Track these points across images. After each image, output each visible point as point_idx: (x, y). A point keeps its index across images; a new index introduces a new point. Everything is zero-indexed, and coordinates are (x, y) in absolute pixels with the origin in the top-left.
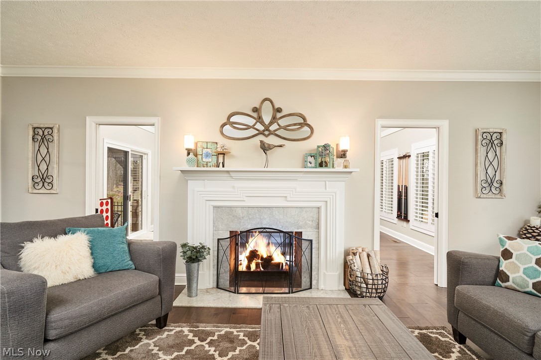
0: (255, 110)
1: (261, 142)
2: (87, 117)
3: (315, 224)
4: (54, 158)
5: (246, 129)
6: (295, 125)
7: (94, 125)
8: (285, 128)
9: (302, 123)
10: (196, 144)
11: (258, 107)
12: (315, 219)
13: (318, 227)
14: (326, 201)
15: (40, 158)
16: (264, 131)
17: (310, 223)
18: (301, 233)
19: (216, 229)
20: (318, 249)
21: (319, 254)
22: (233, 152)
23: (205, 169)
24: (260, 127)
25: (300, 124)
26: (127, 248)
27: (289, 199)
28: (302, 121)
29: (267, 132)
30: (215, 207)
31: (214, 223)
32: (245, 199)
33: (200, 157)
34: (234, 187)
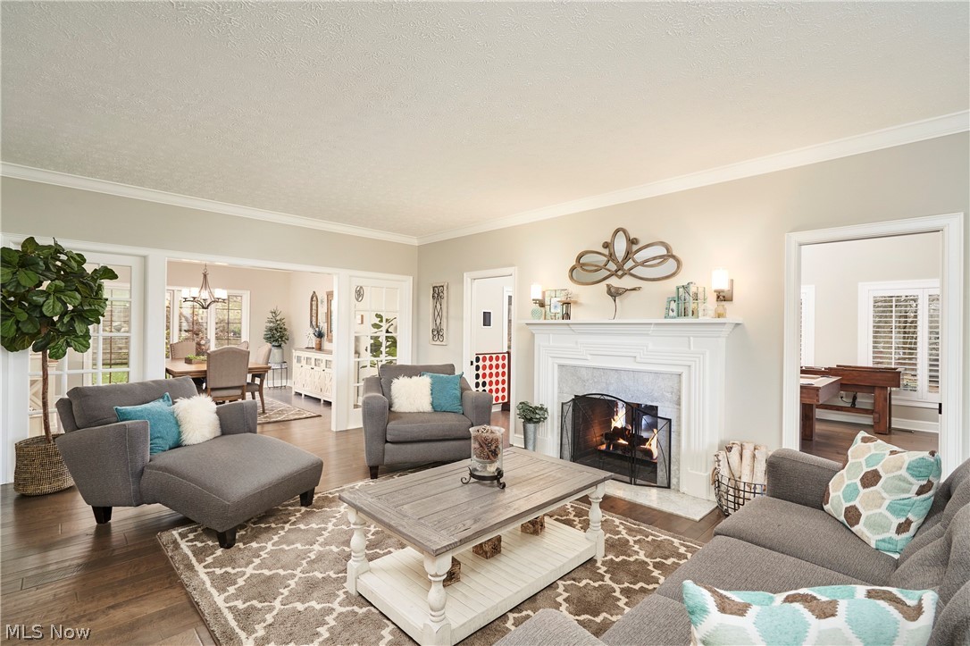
0: (606, 245)
1: (608, 285)
2: (465, 274)
3: (675, 399)
4: (444, 314)
5: (596, 271)
6: (654, 258)
7: (469, 280)
8: (643, 264)
9: (664, 256)
10: (544, 293)
11: (609, 241)
12: (675, 390)
13: (679, 403)
14: (690, 366)
15: (436, 314)
16: (616, 271)
17: (669, 395)
18: (657, 407)
19: (561, 391)
20: (679, 434)
21: (679, 441)
22: (581, 300)
23: (553, 321)
24: (612, 266)
25: (661, 257)
26: (459, 395)
27: (638, 359)
28: (665, 252)
29: (620, 272)
30: (561, 366)
31: (559, 384)
32: (589, 357)
33: (547, 307)
34: (577, 343)
